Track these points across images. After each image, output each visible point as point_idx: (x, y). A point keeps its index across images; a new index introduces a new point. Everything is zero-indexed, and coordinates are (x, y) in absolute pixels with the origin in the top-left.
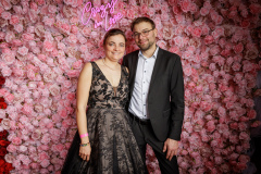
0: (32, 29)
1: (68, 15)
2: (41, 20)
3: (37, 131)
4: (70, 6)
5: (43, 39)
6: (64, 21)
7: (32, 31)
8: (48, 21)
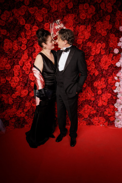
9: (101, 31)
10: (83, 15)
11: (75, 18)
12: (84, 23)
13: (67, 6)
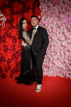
0: (50, 25)
1: (61, 20)
2: (53, 22)
3: (49, 56)
4: (62, 18)
5: (53, 28)
6: (60, 22)
7: (50, 26)
8: (55, 23)
9: (28, 18)
10: (16, 9)
11: (11, 10)
12: (16, 13)
13: (5, 3)
